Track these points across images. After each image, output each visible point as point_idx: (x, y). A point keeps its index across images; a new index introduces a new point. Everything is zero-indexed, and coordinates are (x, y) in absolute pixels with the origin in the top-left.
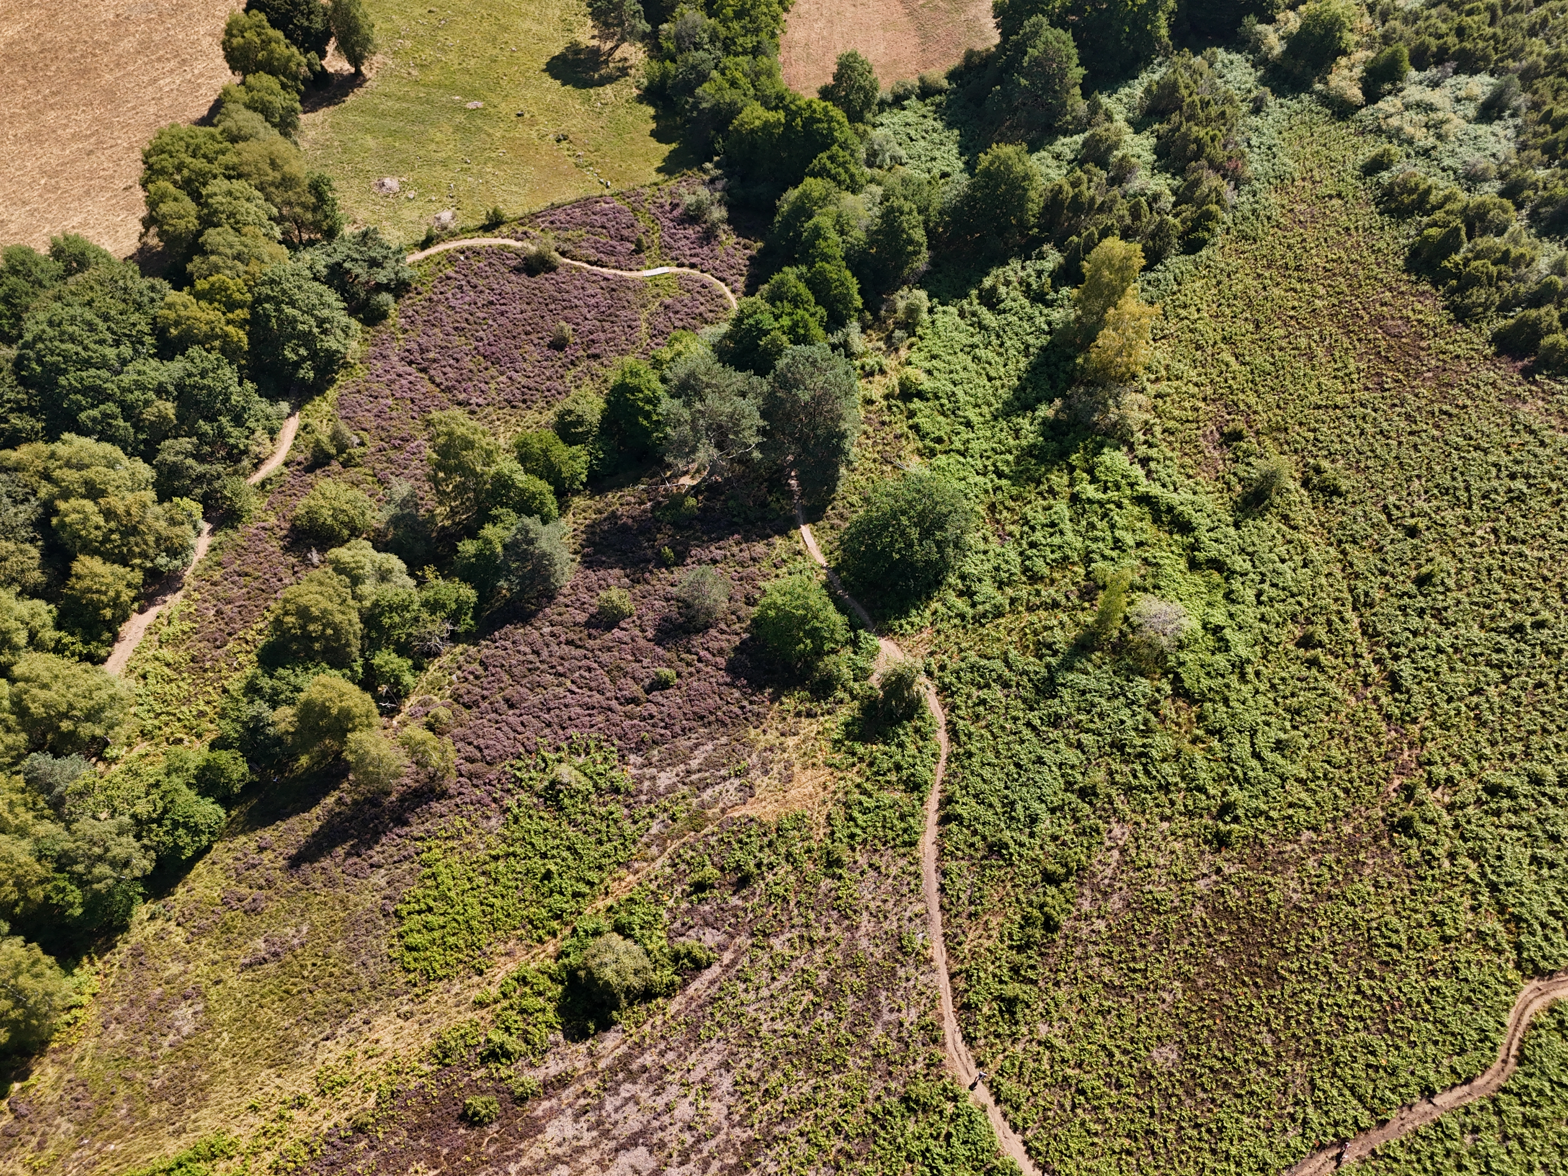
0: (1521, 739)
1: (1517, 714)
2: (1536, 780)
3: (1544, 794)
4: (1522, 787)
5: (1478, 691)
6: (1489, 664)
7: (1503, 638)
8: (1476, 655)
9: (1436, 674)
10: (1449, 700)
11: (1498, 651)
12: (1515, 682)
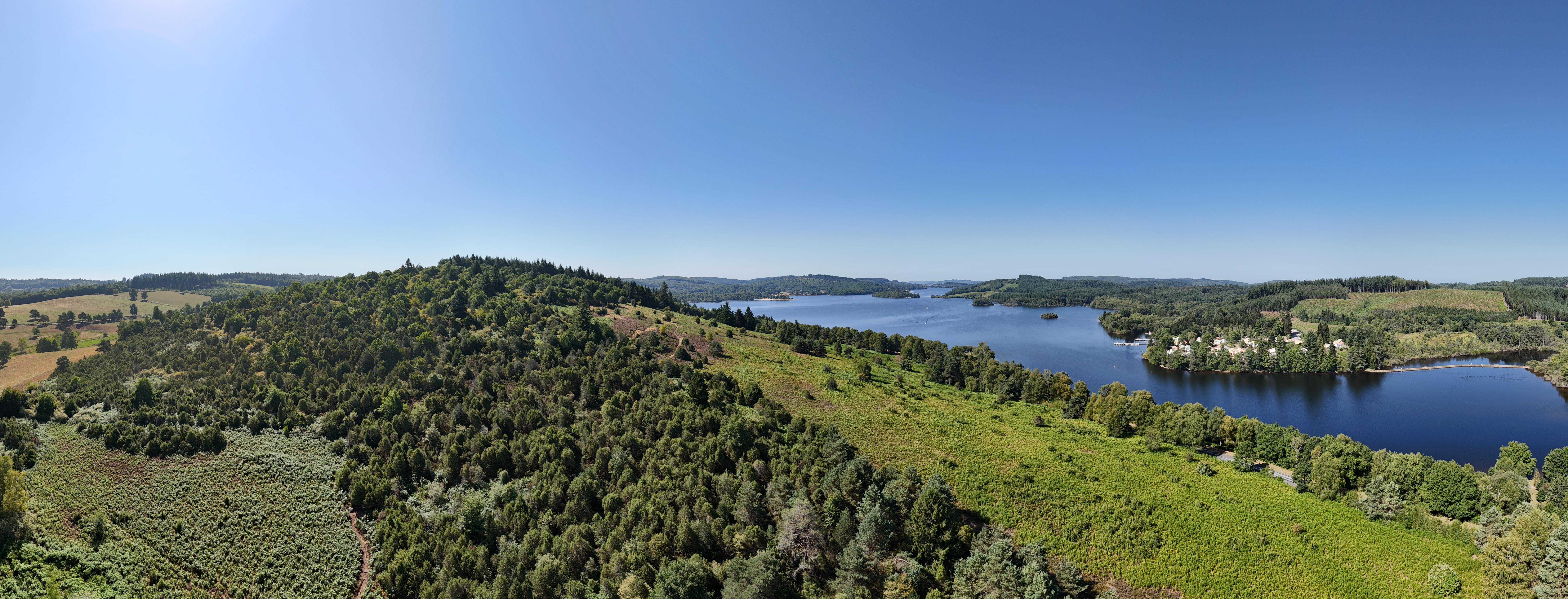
2: (270, 565)
3: (277, 567)
5: (227, 554)
6: (221, 542)
7: (219, 531)
8: (216, 542)
9: (209, 558)
10: (221, 563)
11: (221, 536)
12: (235, 541)
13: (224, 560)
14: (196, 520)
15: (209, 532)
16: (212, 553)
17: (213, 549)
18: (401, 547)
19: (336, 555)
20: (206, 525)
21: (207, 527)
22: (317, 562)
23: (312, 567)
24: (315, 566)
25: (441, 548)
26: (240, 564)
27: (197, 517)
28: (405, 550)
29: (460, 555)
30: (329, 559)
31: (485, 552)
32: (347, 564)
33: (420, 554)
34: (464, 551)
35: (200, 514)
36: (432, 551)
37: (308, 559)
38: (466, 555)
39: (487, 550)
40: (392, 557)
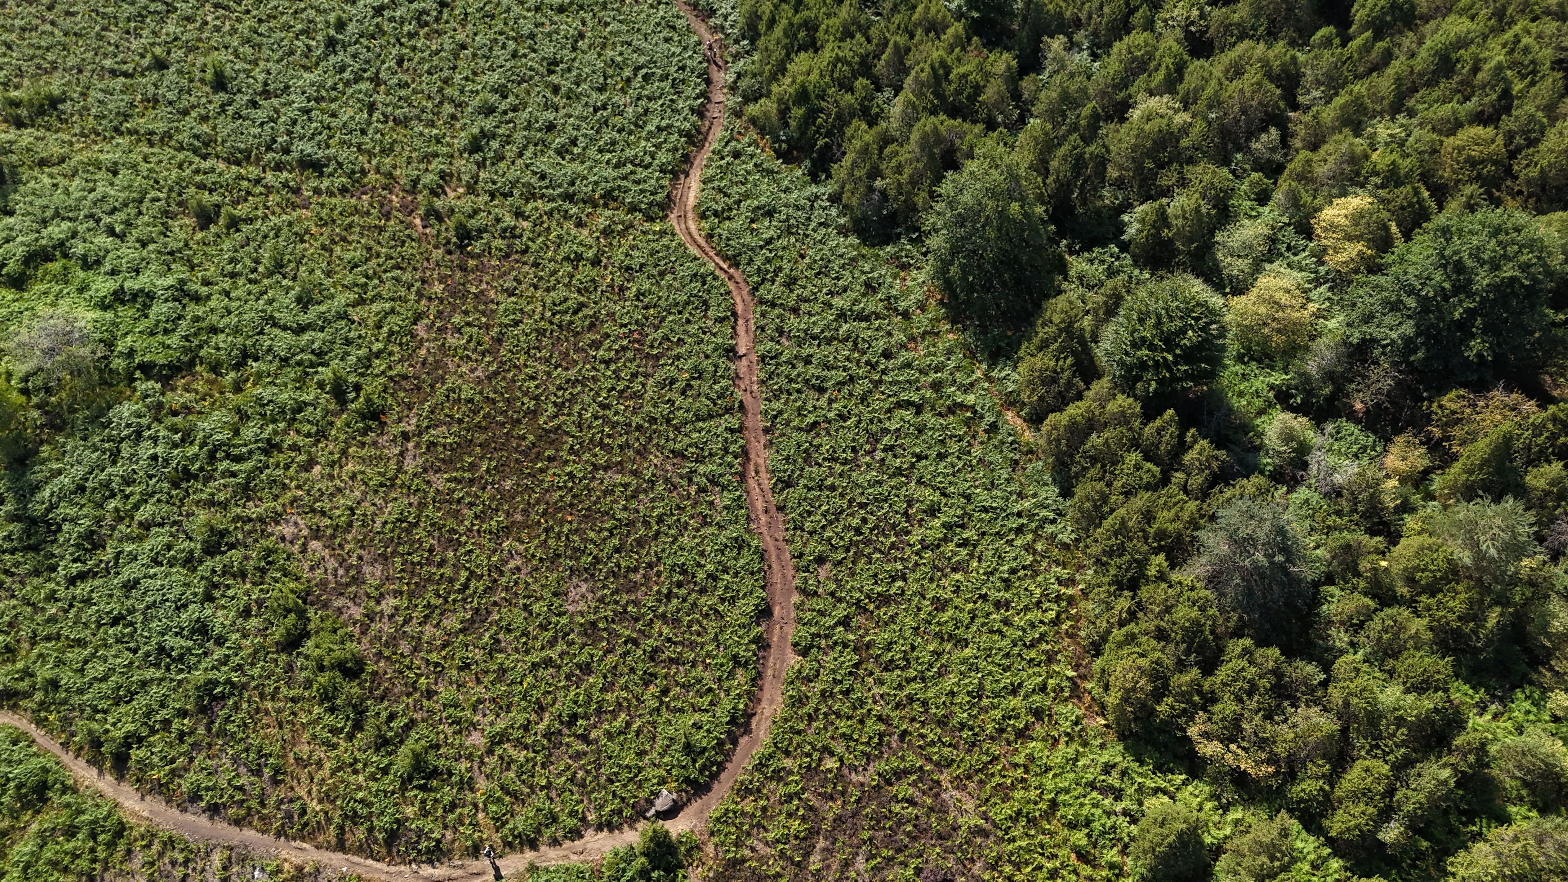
0: (441, 103)
1: (415, 92)
4: (488, 124)
6: (347, 84)
7: (332, 59)
8: (334, 88)
9: (329, 128)
10: (363, 132)
11: (342, 70)
12: (383, 75)
13: (369, 123)
14: (260, 46)
15: (306, 68)
16: (334, 115)
17: (333, 106)
18: (803, 48)
19: (644, 71)
20: (292, 53)
21: (296, 57)
22: (601, 89)
23: (591, 102)
24: (599, 98)
25: (901, 53)
26: (414, 123)
27: (257, 39)
28: (811, 53)
29: (948, 70)
30: (628, 80)
31: (1009, 68)
32: (673, 86)
33: (849, 64)
34: (959, 60)
35: (263, 29)
36: (877, 57)
37: (578, 85)
38: (962, 70)
39: (1014, 63)
40: (781, 69)
